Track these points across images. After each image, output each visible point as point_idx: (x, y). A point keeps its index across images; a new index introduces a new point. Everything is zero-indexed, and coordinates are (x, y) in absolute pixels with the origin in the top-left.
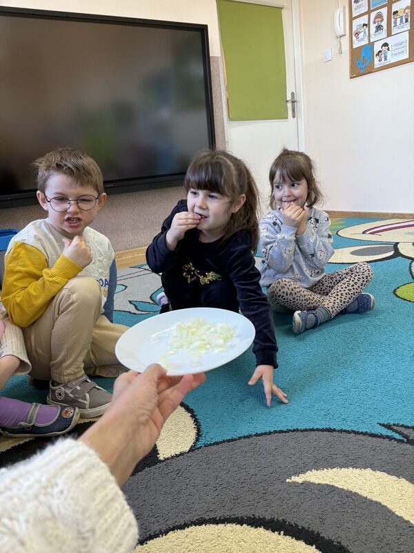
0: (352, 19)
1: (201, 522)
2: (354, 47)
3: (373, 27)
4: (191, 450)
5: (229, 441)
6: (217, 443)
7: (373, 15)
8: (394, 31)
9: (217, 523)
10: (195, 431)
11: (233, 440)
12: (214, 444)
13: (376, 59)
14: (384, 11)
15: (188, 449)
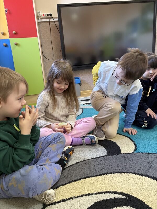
1: (134, 173)
4: (133, 153)
5: (147, 153)
6: (142, 153)
9: (140, 175)
10: (135, 148)
11: (149, 153)
12: (141, 153)
15: (131, 152)
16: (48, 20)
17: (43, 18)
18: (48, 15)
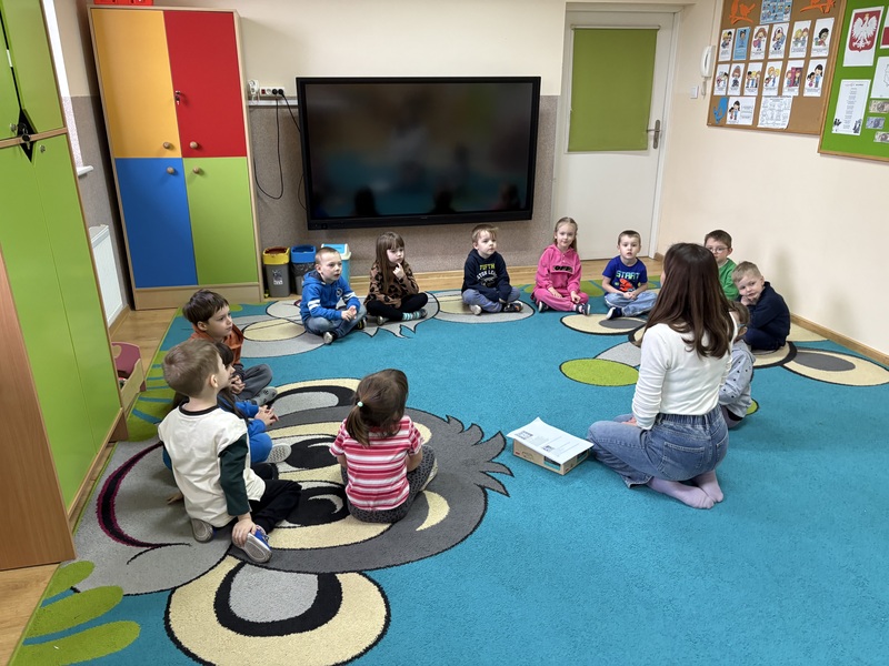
0: (718, 63)
2: (715, 94)
3: (732, 79)
7: (734, 66)
8: (746, 92)
13: (729, 115)
14: (742, 66)
16: (274, 103)
17: (262, 98)
18: (274, 92)
